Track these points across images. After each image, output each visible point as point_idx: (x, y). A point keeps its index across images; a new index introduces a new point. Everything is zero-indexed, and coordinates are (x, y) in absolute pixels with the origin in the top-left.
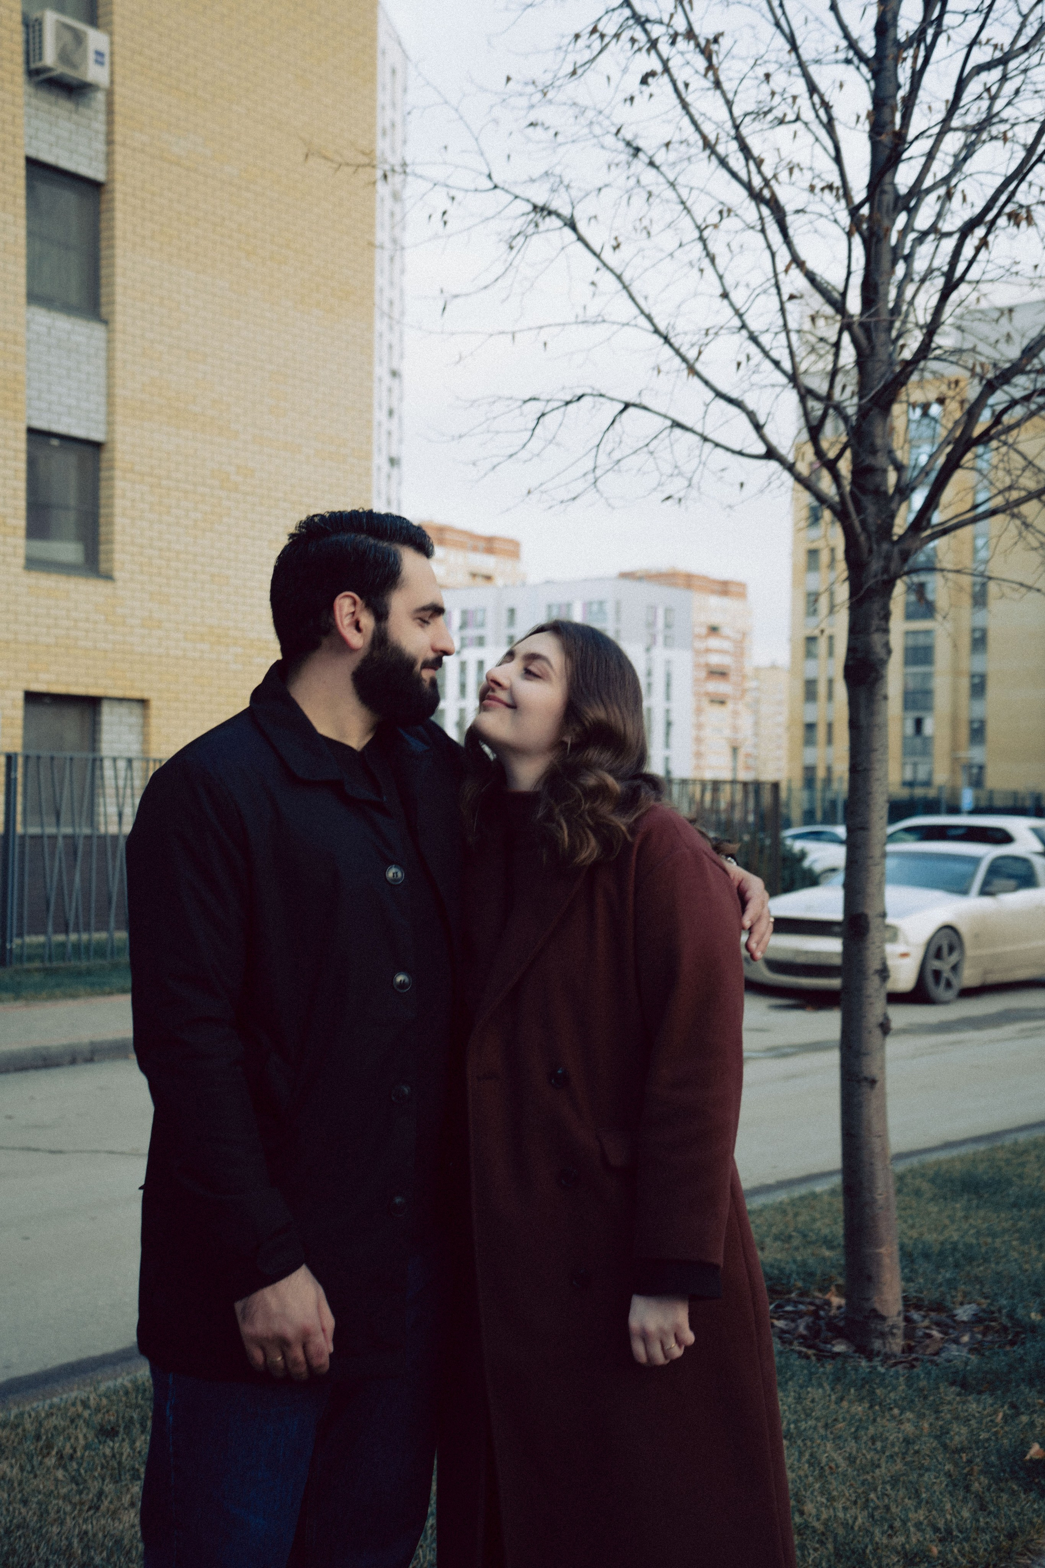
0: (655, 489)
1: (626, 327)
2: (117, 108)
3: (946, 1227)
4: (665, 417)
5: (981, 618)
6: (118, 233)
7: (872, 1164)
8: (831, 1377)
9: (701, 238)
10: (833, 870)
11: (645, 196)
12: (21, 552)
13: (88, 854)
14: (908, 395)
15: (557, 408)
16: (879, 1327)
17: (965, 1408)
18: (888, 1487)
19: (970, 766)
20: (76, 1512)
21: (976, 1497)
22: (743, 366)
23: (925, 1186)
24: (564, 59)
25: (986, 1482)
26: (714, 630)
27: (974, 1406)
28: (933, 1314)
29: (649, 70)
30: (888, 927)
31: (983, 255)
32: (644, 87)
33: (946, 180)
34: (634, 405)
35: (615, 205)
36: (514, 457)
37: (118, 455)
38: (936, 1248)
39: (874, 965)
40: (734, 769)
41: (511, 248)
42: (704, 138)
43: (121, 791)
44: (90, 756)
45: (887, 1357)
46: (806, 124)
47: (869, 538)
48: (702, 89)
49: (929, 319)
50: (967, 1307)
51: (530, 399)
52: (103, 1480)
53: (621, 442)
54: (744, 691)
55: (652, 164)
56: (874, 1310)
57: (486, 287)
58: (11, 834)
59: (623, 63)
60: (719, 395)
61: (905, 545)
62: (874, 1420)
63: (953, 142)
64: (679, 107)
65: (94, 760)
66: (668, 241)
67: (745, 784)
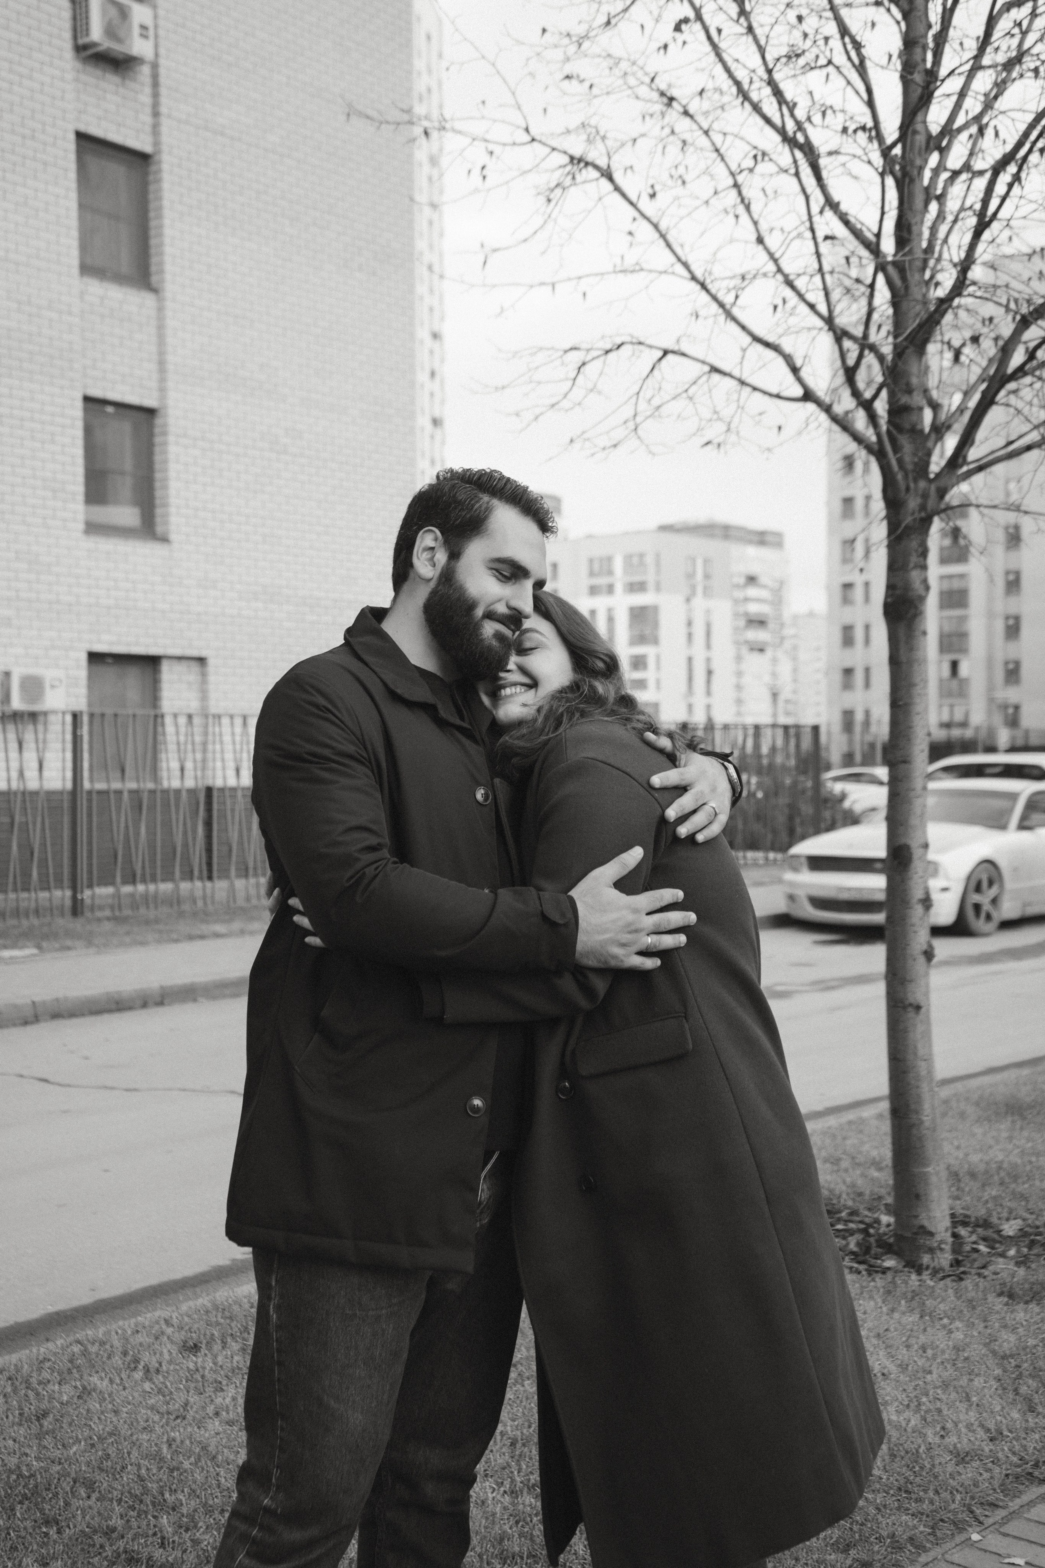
0: (694, 435)
1: (663, 276)
2: (162, 80)
3: (990, 1147)
4: (703, 362)
5: (1014, 560)
6: (166, 203)
7: (918, 1087)
8: (882, 1290)
9: (736, 185)
10: (873, 809)
11: (680, 145)
12: (81, 517)
13: (152, 807)
14: (942, 334)
15: (598, 357)
16: (928, 1243)
17: (1012, 1316)
18: (939, 1391)
19: (1005, 707)
20: (164, 1420)
21: (1024, 1399)
22: (779, 309)
23: (970, 1110)
24: (598, 10)
25: (1035, 1384)
26: (752, 580)
27: (1022, 1314)
28: (980, 1230)
29: (682, 17)
30: (929, 862)
31: (1016, 189)
32: (677, 35)
33: (978, 118)
34: (673, 352)
35: (651, 153)
36: (556, 407)
37: (171, 421)
38: (982, 1167)
39: (918, 894)
40: (775, 715)
41: (549, 200)
42: (738, 84)
43: (182, 747)
44: (152, 713)
45: (935, 1272)
46: (838, 68)
47: (906, 476)
48: (735, 34)
49: (963, 255)
50: (1012, 1222)
51: (571, 349)
52: (188, 1392)
53: (660, 388)
54: (783, 639)
55: (686, 113)
56: (922, 1227)
57: (525, 240)
58: (79, 789)
59: (656, 13)
60: (757, 339)
61: (942, 483)
62: (925, 1330)
63: (983, 82)
64: (713, 54)
65: (156, 716)
66: (704, 188)
67: (786, 728)
